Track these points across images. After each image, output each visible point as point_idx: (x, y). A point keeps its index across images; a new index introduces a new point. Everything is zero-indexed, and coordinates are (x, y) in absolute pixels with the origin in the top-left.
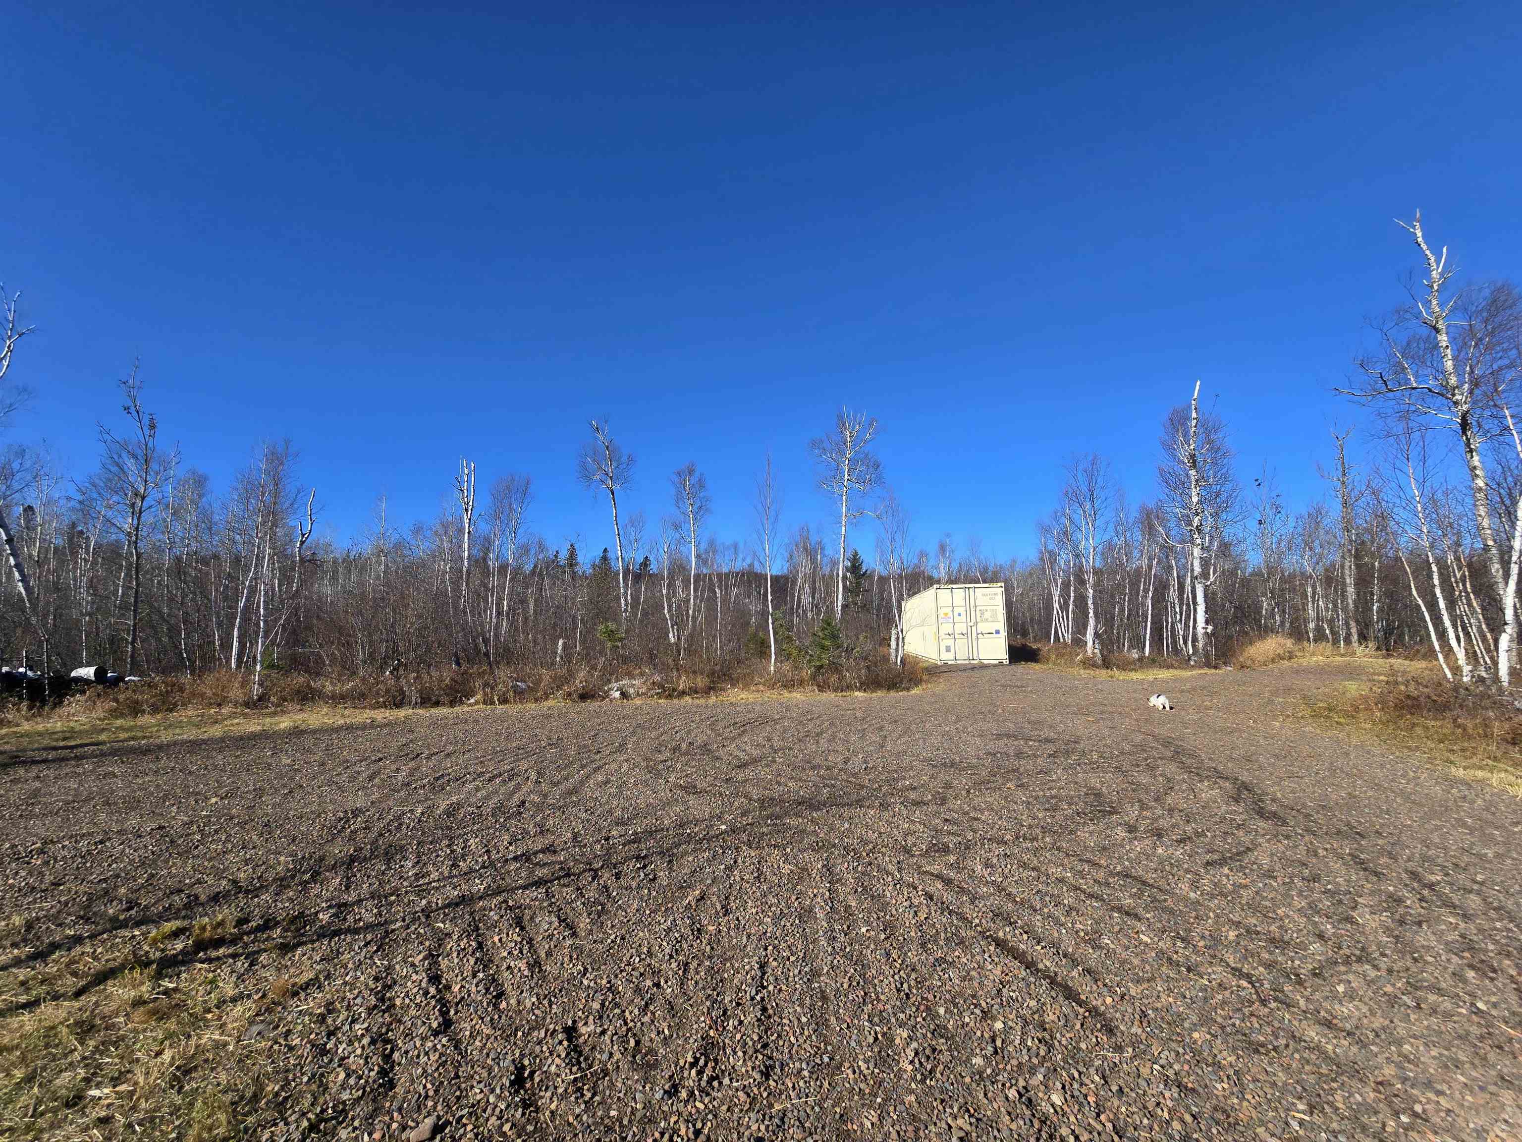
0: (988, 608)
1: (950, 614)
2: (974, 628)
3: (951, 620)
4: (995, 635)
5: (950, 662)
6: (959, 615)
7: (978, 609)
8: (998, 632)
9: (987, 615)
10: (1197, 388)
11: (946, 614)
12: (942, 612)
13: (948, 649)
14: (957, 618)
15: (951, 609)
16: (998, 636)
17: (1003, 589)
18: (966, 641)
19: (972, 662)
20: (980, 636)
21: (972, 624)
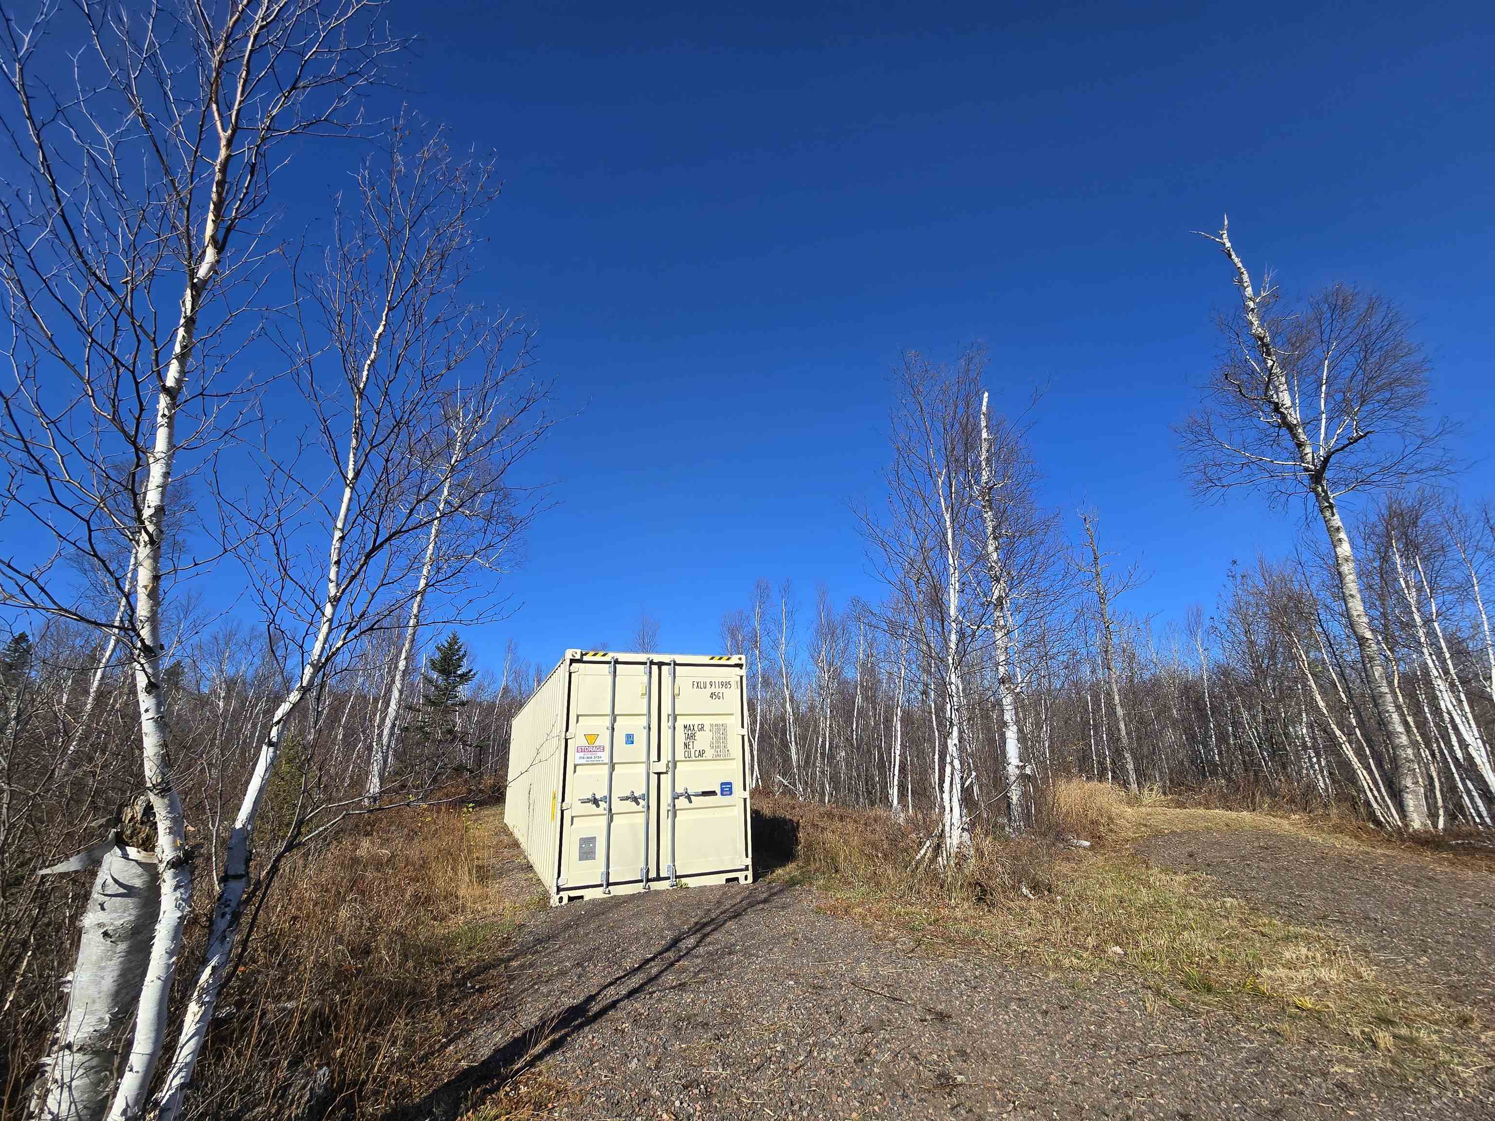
0: (707, 721)
1: (604, 740)
2: (666, 780)
3: (605, 756)
4: (718, 799)
5: (589, 895)
6: (630, 739)
7: (681, 722)
8: (727, 788)
9: (703, 741)
10: (985, 400)
11: (591, 737)
12: (578, 731)
13: (587, 850)
14: (622, 751)
15: (607, 721)
16: (727, 800)
17: (743, 672)
18: (641, 819)
19: (655, 886)
20: (682, 802)
21: (661, 767)
